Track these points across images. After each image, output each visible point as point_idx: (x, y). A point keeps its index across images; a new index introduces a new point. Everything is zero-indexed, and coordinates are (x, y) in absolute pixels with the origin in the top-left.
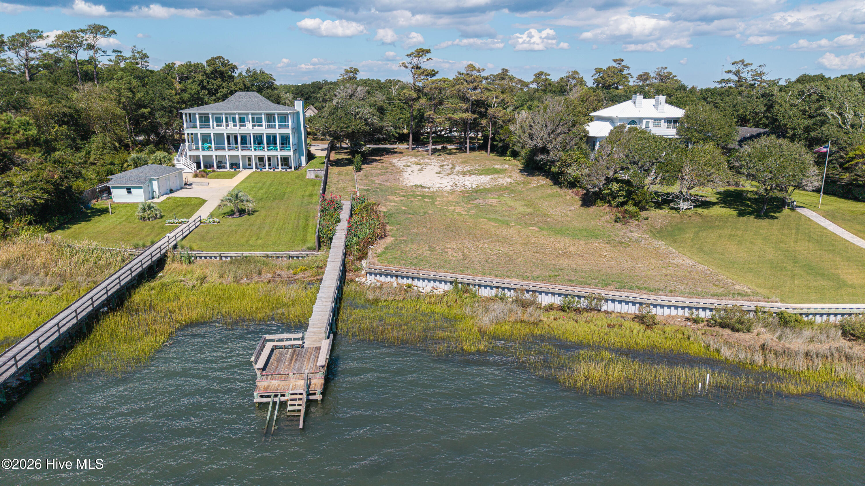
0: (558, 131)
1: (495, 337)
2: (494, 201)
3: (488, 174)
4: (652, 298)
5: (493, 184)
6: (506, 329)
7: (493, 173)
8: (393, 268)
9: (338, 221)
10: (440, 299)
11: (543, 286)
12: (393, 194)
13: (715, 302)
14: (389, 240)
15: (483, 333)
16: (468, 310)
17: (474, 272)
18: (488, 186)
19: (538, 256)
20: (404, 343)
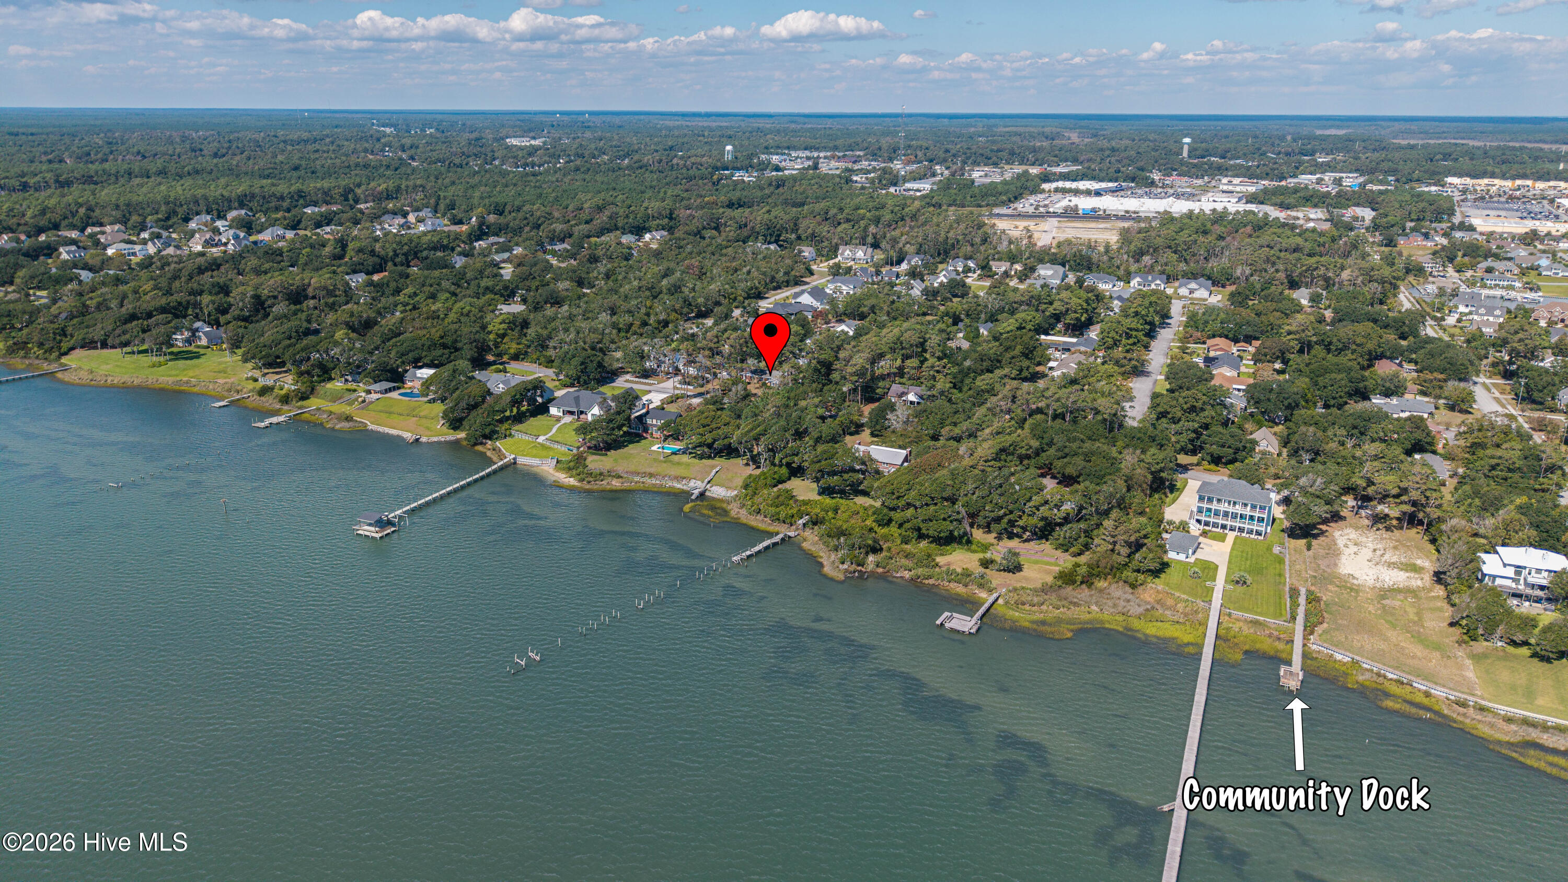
0: (1457, 565)
1: (1362, 685)
2: (1397, 603)
3: (1407, 571)
4: (1434, 686)
5: (1406, 584)
6: (1367, 683)
7: (1412, 571)
8: (1325, 645)
9: (1299, 605)
10: (1344, 664)
11: (1391, 670)
12: (1331, 583)
13: (1457, 694)
14: (1325, 625)
15: (1357, 682)
16: (1354, 672)
17: (1362, 656)
18: (1401, 586)
19: (1398, 655)
20: (1326, 679)
